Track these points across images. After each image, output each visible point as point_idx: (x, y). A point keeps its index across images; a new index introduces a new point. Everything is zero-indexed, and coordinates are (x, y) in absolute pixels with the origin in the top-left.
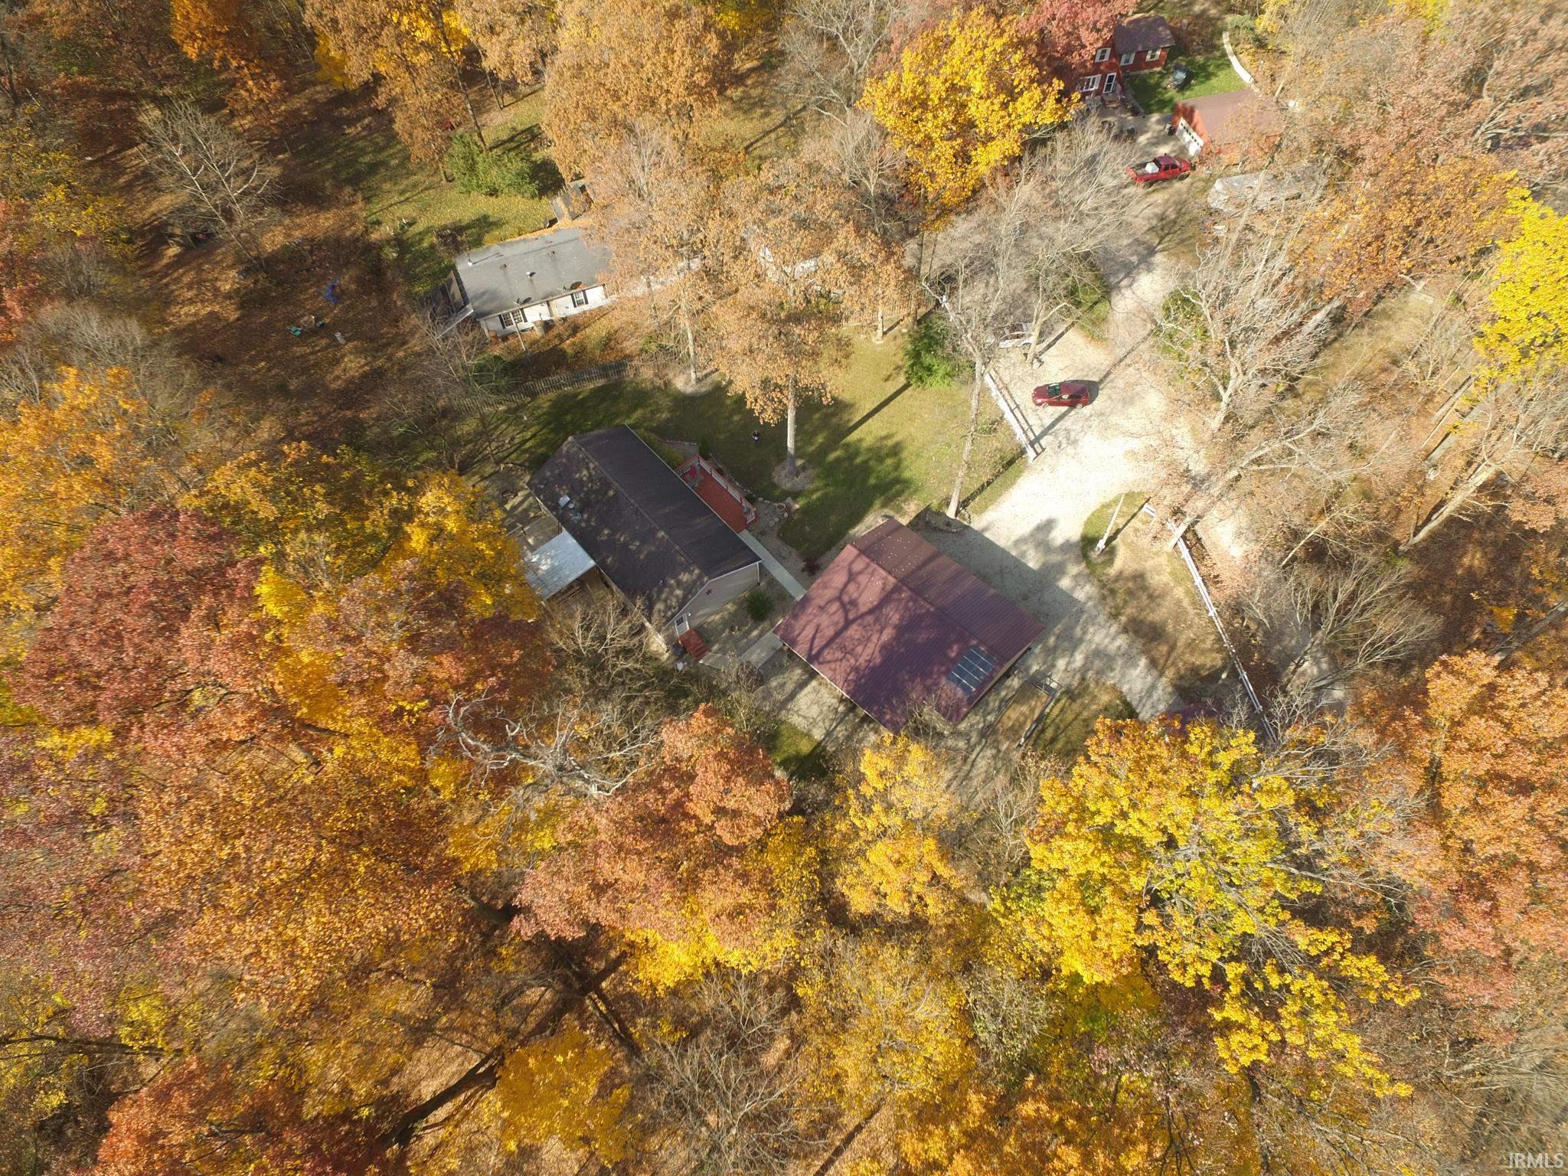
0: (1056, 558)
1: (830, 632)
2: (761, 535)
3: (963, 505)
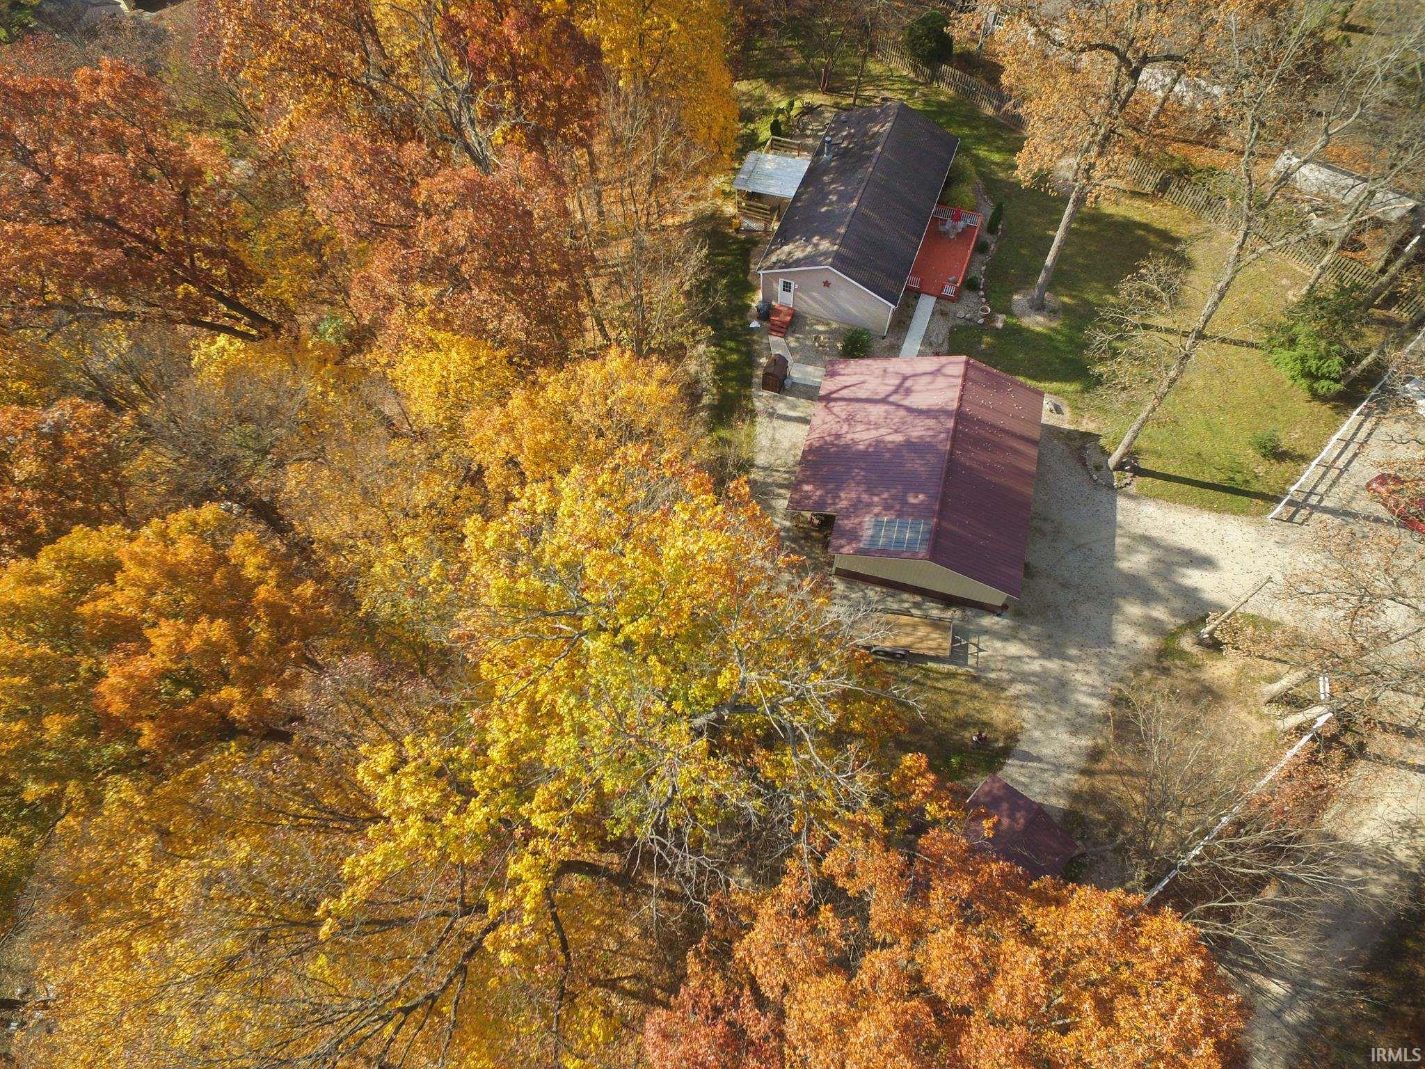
0: (1159, 586)
1: (862, 394)
2: (939, 313)
3: (1138, 472)
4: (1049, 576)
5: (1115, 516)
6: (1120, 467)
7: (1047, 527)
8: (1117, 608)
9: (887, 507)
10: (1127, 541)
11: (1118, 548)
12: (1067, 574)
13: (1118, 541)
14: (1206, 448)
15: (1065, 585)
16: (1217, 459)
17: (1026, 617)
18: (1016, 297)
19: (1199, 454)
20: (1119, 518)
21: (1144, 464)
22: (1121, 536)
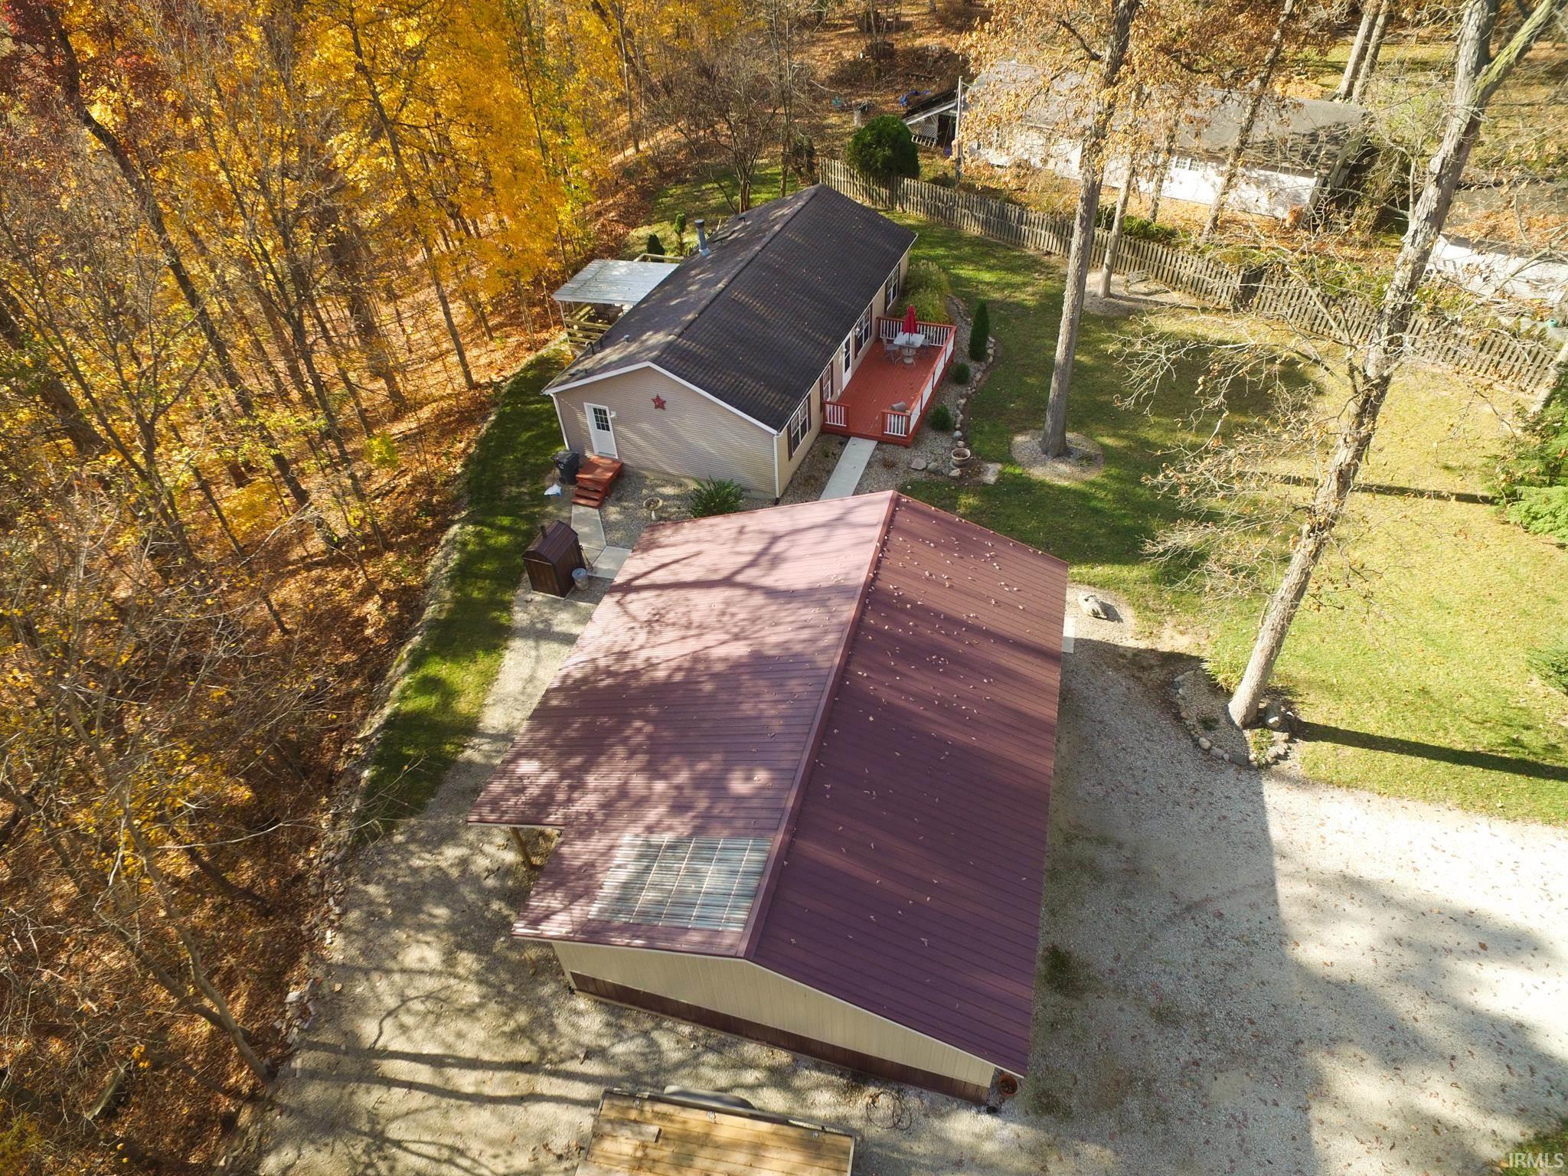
2: (880, 463)
3: (1299, 730)
4: (1120, 990)
5: (1265, 830)
6: (1256, 719)
7: (1107, 859)
8: (1317, 1087)
9: (679, 807)
10: (1303, 889)
11: (1289, 910)
12: (1168, 986)
13: (1285, 889)
14: (1435, 679)
15: (1166, 1016)
16: (1469, 701)
17: (1068, 1114)
18: (1019, 439)
19: (1424, 691)
20: (1276, 833)
21: (1309, 715)
22: (1292, 876)
